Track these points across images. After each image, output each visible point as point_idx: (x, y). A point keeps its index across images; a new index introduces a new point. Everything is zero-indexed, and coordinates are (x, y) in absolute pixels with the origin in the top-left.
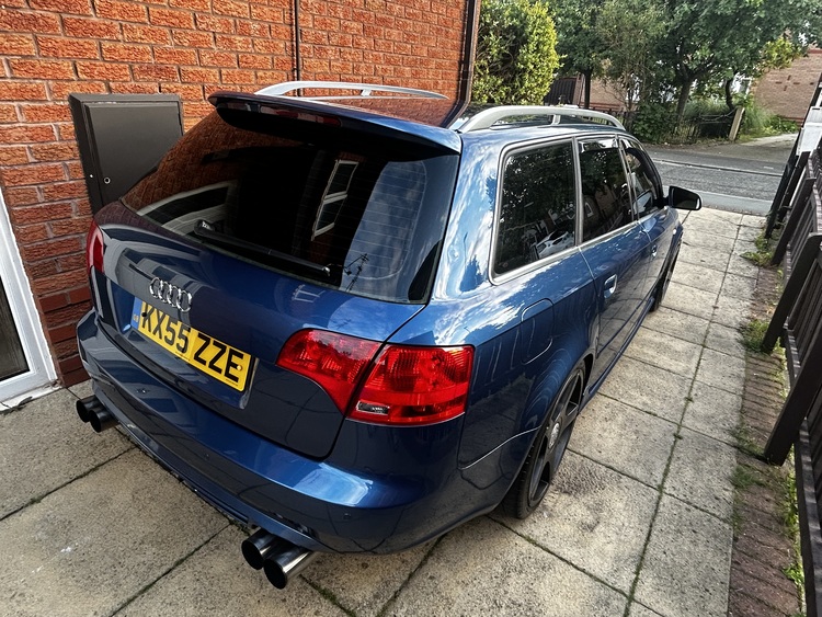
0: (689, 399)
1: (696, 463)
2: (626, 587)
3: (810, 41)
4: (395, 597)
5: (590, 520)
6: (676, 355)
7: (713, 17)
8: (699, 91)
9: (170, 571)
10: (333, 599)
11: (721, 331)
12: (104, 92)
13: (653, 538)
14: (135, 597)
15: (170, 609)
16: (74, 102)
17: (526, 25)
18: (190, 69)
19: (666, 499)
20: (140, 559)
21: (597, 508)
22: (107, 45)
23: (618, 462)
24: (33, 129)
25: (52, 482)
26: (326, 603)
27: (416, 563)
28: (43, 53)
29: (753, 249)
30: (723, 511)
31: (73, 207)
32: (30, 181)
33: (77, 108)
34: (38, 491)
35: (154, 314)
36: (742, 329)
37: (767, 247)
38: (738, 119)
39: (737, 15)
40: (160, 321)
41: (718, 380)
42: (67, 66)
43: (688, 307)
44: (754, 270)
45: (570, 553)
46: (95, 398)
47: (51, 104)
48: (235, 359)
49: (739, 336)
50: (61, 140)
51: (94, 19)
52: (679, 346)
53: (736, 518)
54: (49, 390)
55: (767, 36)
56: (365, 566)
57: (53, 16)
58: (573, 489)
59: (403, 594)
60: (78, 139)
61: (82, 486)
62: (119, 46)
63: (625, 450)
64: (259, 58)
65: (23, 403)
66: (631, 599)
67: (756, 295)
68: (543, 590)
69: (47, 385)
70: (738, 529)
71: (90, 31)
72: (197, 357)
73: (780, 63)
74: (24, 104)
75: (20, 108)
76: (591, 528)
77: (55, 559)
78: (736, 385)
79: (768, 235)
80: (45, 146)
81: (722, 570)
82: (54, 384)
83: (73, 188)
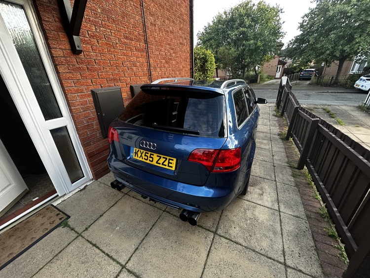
0: (273, 156)
1: (281, 172)
2: (277, 209)
3: (275, 54)
4: (219, 223)
5: (261, 192)
6: (265, 144)
7: (249, 50)
8: (248, 71)
9: (151, 228)
10: (202, 227)
11: (274, 136)
12: (100, 88)
13: (279, 194)
14: (144, 238)
15: (156, 239)
16: (92, 91)
17: (207, 57)
18: (122, 78)
19: (278, 183)
20: (141, 227)
21: (261, 189)
22: (100, 74)
23: (262, 175)
24: (82, 102)
25: (104, 209)
26: (200, 228)
27: (220, 213)
28: (83, 78)
29: (274, 112)
30: (293, 184)
31: (94, 124)
32: (82, 117)
33: (93, 93)
34: (101, 213)
35: (139, 152)
36: (279, 135)
37: (278, 112)
38: (259, 77)
39: (255, 48)
40: (142, 154)
41: (278, 150)
42: (89, 81)
43: (263, 131)
44: (277, 119)
45: (259, 202)
46: (116, 180)
47: (86, 93)
48: (170, 161)
49: (279, 137)
50: (90, 104)
51: (96, 66)
52: (265, 142)
53: (297, 185)
54: (92, 182)
55: (264, 54)
56: (207, 216)
57: (85, 66)
58: (254, 185)
59: (220, 222)
60: (94, 103)
61: (114, 209)
62: (103, 73)
63: (262, 172)
64: (140, 73)
65: (85, 187)
66: (280, 211)
67: (279, 125)
68: (257, 213)
69: (90, 180)
70: (299, 188)
71: (95, 70)
72: (157, 163)
73: (267, 61)
74: (79, 94)
75: (78, 95)
76: (262, 195)
77: (115, 231)
78: (283, 150)
79: (278, 108)
80: (85, 106)
81: (299, 200)
82: (92, 180)
83: (94, 118)
